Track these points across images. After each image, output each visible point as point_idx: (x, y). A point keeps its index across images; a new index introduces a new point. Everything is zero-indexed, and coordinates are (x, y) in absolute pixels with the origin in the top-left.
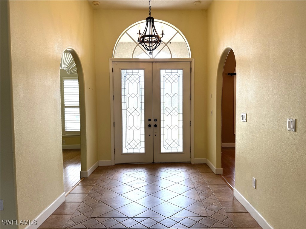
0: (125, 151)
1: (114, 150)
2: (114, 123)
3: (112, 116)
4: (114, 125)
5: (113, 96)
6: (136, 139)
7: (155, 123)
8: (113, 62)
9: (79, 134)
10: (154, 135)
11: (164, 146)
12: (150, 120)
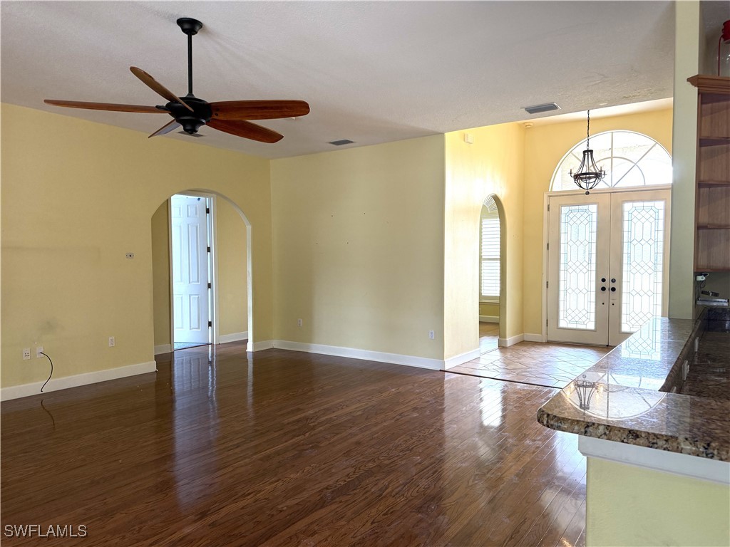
0: (563, 324)
1: (547, 321)
2: (547, 282)
3: (544, 272)
4: (547, 285)
5: (548, 245)
6: (581, 308)
7: (612, 285)
8: (550, 196)
9: (498, 301)
10: (611, 304)
11: (628, 323)
12: (604, 280)
